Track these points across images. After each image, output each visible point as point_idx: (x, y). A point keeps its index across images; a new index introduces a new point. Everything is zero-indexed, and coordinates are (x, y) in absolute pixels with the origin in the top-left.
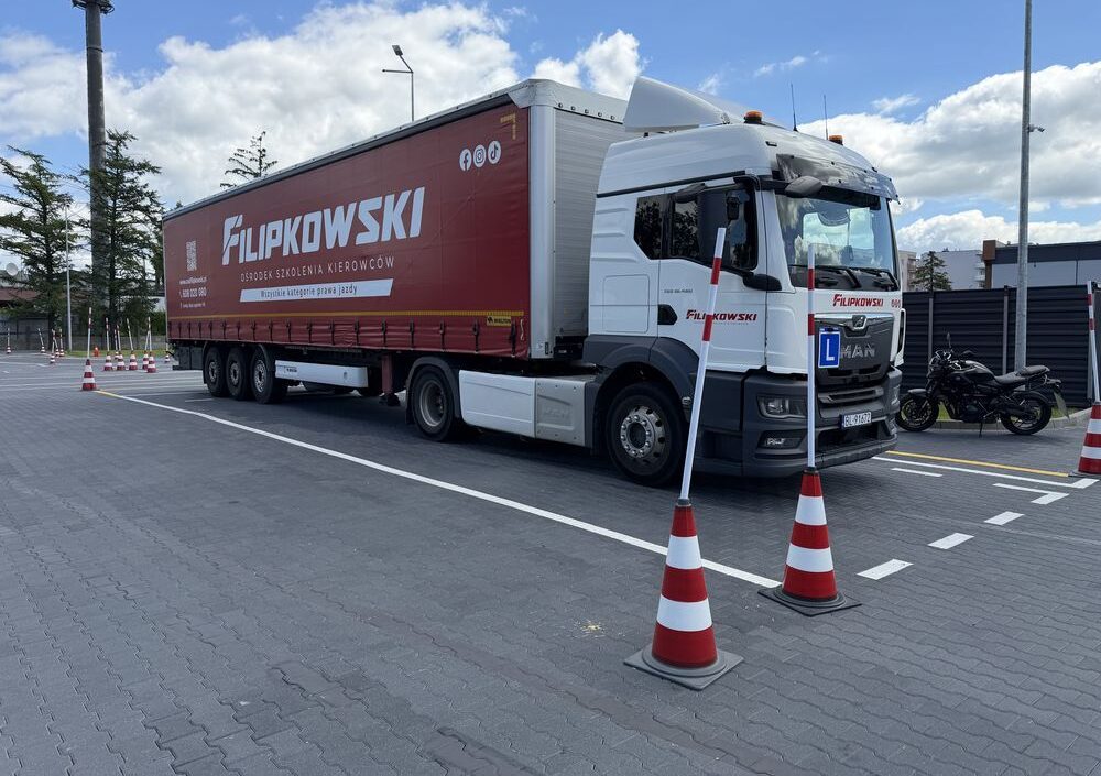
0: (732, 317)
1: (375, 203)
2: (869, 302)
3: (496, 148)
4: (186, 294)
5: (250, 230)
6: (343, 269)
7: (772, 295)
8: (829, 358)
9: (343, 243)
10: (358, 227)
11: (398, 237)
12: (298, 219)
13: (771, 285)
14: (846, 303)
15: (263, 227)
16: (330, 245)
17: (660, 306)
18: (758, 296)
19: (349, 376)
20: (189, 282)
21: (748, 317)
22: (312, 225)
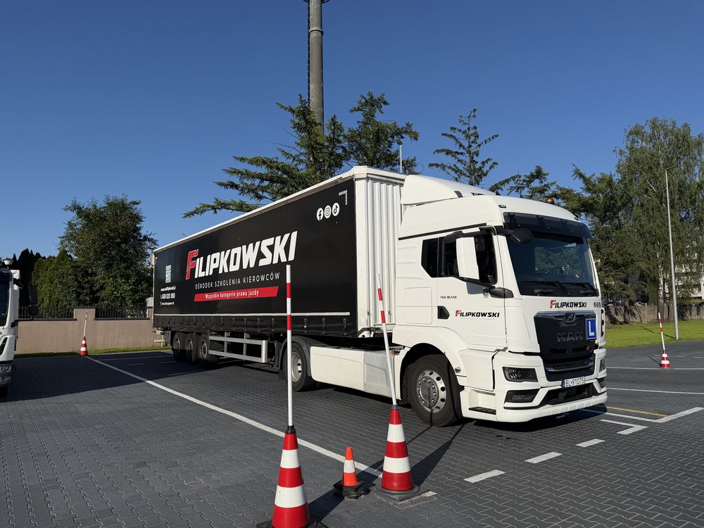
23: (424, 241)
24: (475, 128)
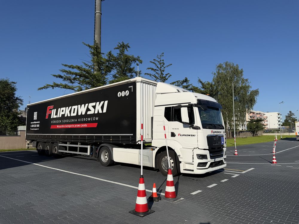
23: (166, 108)
24: (163, 60)
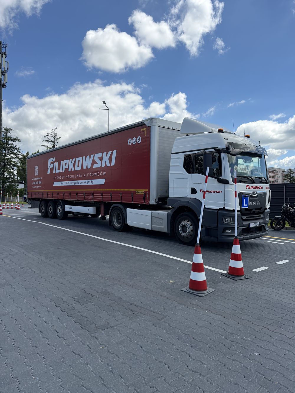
0: (214, 192)
1: (100, 155)
2: (258, 188)
3: (140, 138)
4: (34, 183)
5: (57, 163)
6: (89, 175)
7: (226, 185)
8: (245, 205)
9: (89, 167)
10: (94, 162)
11: (107, 166)
12: (74, 159)
13: (226, 182)
14: (250, 188)
15: (62, 162)
16: (85, 168)
17: (191, 188)
18: (222, 185)
19: (90, 210)
20: (35, 179)
21: (219, 192)
22: (79, 161)
